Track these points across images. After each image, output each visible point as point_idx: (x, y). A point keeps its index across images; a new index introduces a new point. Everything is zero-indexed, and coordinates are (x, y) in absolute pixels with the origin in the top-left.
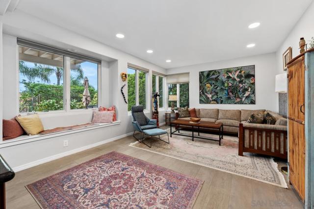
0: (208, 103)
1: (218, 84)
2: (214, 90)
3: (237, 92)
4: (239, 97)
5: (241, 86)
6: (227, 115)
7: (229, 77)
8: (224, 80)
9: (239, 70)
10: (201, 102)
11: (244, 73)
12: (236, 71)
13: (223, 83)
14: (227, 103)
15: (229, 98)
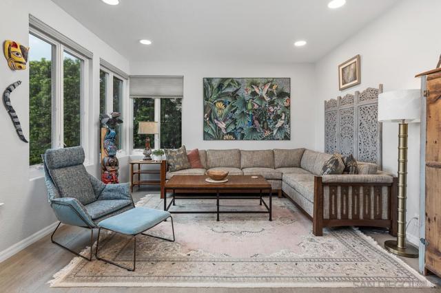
0: (219, 139)
1: (238, 104)
2: (230, 115)
3: (266, 121)
4: (268, 129)
5: (272, 110)
6: (254, 160)
7: (254, 94)
8: (247, 98)
9: (269, 84)
10: (207, 136)
11: (277, 89)
12: (265, 85)
13: (245, 104)
14: (251, 139)
15: (254, 130)
